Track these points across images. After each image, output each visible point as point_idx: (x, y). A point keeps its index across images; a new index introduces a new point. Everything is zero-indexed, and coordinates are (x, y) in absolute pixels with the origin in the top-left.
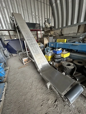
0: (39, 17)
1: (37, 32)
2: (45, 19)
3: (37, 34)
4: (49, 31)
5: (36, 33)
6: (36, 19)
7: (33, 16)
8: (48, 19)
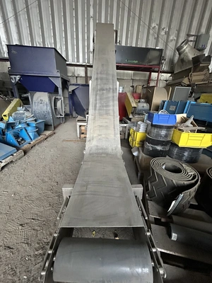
0: (168, 34)
1: (150, 75)
2: (188, 35)
3: (149, 79)
4: (186, 73)
5: (147, 78)
6: (157, 39)
7: (151, 32)
8: (198, 37)
